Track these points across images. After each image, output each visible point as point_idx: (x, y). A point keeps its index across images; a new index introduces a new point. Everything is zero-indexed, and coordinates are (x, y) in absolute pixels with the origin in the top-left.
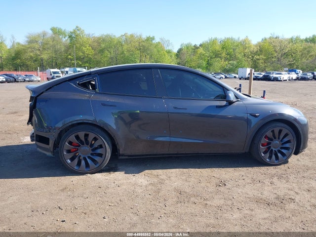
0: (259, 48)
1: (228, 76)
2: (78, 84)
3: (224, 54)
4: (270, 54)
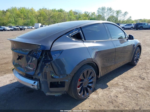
0: (40, 14)
1: (28, 28)
2: (71, 36)
3: (22, 16)
4: (45, 16)
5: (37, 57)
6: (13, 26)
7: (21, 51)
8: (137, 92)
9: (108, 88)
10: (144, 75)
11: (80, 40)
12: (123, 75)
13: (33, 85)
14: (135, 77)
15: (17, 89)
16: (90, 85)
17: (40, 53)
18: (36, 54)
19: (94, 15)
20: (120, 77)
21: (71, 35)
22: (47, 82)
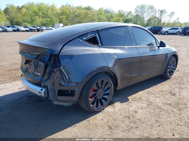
0: (62, 11)
1: (47, 28)
2: (85, 40)
3: (41, 14)
4: (68, 15)
5: (44, 61)
6: (29, 26)
7: (29, 55)
8: (161, 108)
9: (128, 102)
10: (176, 90)
11: (96, 45)
12: (151, 89)
13: (40, 92)
14: (165, 92)
15: (25, 98)
16: (105, 97)
17: (49, 57)
18: (44, 59)
19: (130, 15)
20: (146, 91)
21: (85, 38)
22: (55, 90)
